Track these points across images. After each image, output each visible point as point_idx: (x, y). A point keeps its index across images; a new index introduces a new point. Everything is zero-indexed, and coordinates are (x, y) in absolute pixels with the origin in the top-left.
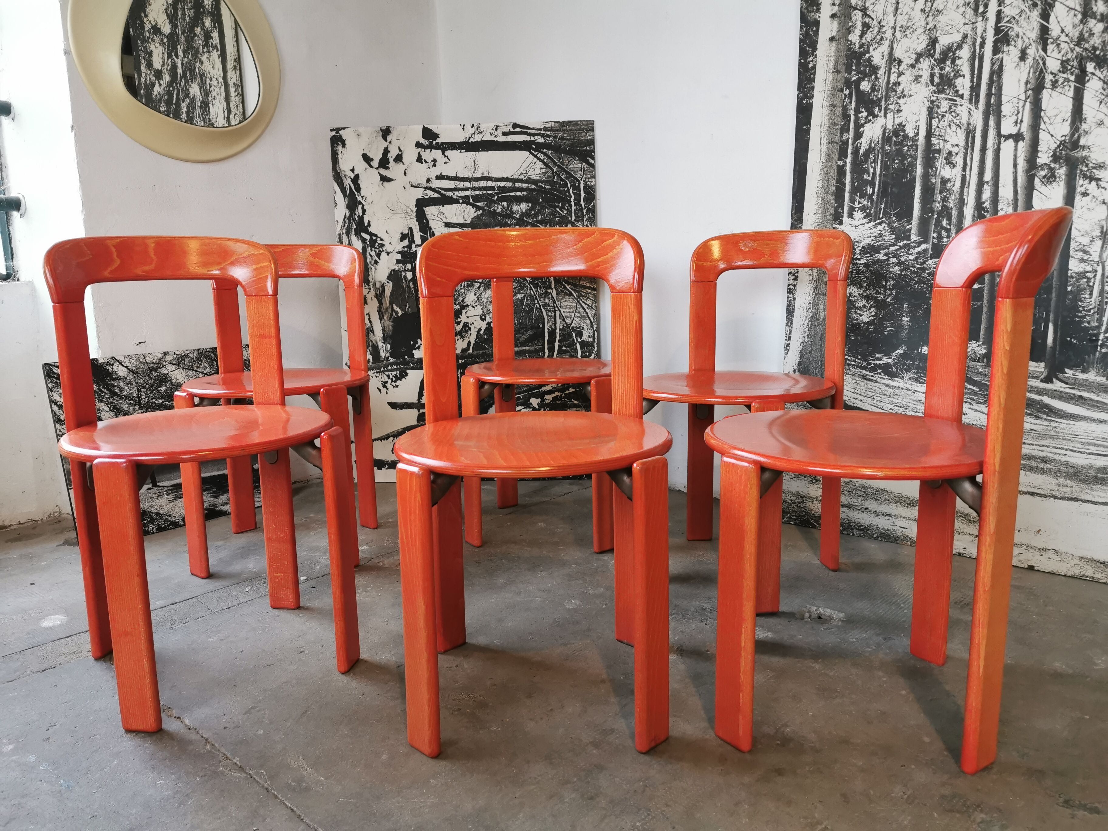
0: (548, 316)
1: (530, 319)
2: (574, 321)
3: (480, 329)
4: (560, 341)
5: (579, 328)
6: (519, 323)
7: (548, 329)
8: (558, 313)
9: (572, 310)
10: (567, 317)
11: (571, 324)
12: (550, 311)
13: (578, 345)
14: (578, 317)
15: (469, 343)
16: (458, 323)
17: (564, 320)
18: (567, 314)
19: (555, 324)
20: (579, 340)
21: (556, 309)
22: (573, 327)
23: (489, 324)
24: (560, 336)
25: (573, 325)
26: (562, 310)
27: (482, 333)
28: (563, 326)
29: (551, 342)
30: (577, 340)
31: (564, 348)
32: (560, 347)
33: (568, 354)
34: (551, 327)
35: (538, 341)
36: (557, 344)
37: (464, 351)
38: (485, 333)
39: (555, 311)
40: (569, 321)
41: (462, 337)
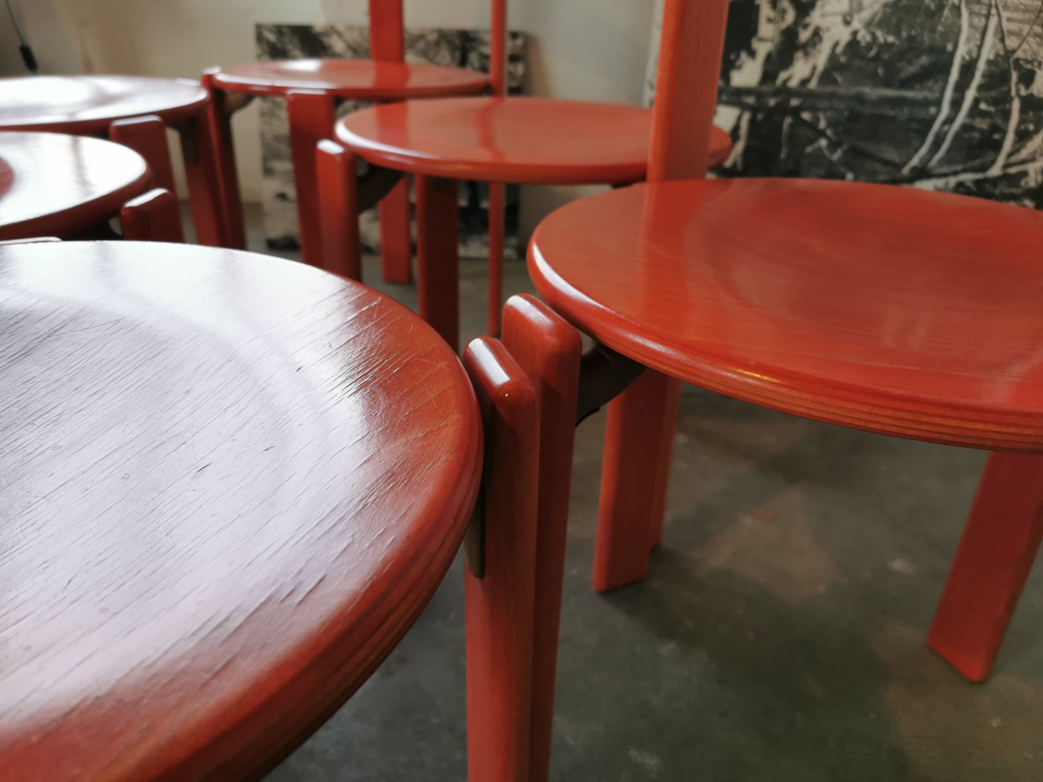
0: (971, 25)
1: (933, 30)
2: (1025, 46)
3: (837, 44)
4: (981, 88)
5: (1030, 62)
6: (911, 39)
7: (963, 58)
8: (993, 21)
9: (1027, 16)
10: (1011, 33)
11: (1014, 52)
12: (979, 14)
13: (1016, 105)
14: (1036, 35)
15: (814, 68)
16: (806, 26)
17: (1002, 40)
18: (1013, 27)
19: (980, 47)
20: (1023, 92)
21: (994, 11)
22: (1017, 60)
23: (855, 33)
24: (984, 76)
25: (1019, 54)
26: (1005, 15)
27: (839, 50)
28: (997, 55)
29: (961, 87)
30: (1018, 91)
31: (983, 106)
32: (976, 102)
33: (988, 121)
34: (969, 52)
35: (936, 82)
36: (971, 94)
37: (804, 82)
38: (844, 53)
39: (988, 17)
40: (1011, 42)
41: (807, 54)
